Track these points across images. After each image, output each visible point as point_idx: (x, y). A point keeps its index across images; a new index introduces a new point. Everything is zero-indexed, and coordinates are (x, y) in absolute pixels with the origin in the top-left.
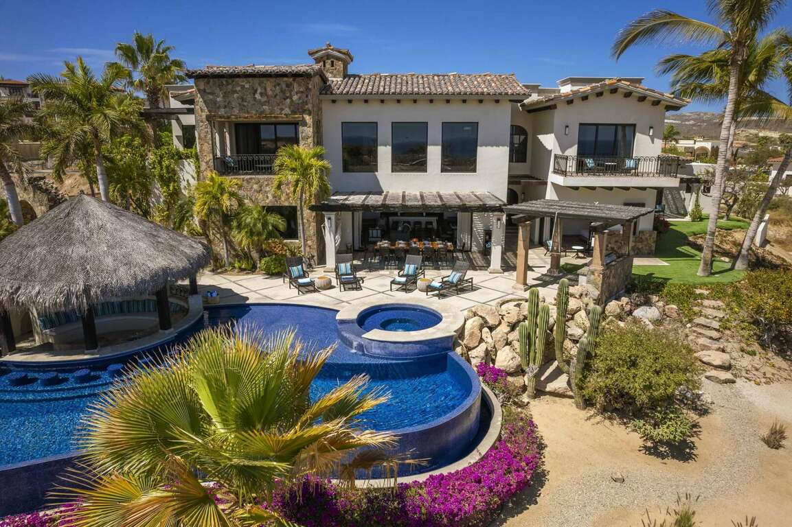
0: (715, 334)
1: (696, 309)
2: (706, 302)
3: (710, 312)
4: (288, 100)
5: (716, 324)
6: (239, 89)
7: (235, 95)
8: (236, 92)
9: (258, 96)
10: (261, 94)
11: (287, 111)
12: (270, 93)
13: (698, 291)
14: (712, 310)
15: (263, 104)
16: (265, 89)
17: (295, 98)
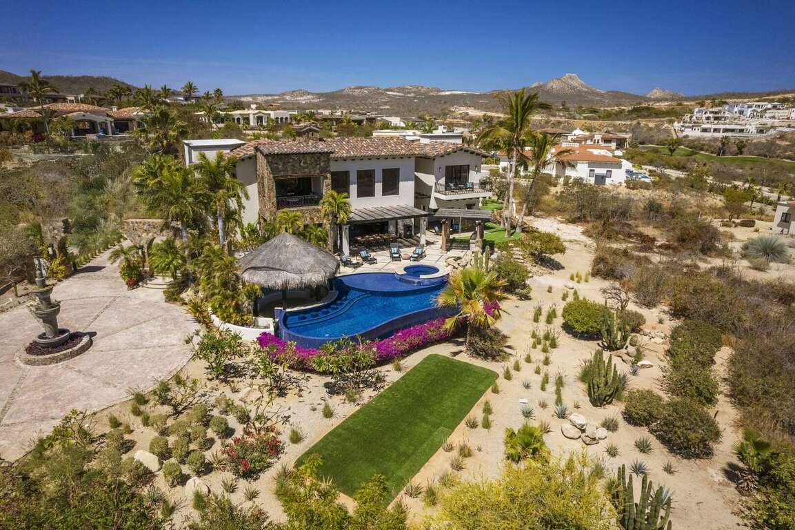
0: (522, 261)
1: (512, 252)
2: (515, 249)
3: (517, 252)
4: (318, 166)
5: (521, 257)
6: (291, 160)
7: (290, 164)
8: (289, 162)
9: (302, 164)
10: (304, 163)
11: (318, 171)
12: (308, 162)
13: (510, 245)
14: (518, 252)
15: (304, 168)
16: (306, 160)
17: (322, 164)
